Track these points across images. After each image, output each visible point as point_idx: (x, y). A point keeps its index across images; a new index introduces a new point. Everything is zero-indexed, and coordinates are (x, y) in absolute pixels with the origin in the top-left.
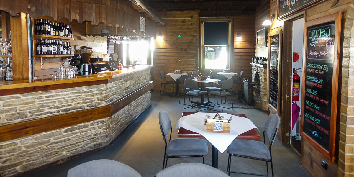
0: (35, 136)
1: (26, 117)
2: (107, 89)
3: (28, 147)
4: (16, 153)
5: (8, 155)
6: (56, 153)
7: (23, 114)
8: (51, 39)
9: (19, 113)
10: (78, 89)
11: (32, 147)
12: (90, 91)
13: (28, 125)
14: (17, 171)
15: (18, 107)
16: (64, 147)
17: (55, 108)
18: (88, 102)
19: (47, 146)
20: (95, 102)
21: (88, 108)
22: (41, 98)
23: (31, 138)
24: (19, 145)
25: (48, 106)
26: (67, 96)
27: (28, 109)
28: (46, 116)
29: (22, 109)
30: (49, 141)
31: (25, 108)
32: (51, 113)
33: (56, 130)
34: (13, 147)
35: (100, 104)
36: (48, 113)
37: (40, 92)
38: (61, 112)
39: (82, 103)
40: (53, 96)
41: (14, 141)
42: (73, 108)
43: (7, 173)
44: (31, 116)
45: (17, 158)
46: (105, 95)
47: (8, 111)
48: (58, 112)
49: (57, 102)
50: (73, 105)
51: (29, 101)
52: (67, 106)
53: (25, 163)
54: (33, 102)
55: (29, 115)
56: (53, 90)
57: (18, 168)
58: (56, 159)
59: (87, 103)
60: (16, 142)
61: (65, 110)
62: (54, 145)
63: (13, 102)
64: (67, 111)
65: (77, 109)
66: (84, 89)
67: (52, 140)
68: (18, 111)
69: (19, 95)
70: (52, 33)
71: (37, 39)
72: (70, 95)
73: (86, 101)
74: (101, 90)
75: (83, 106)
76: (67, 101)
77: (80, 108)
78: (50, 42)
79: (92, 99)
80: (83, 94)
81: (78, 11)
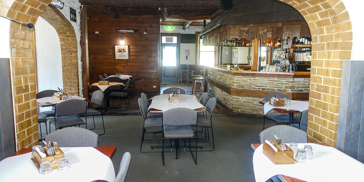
0: (248, 98)
1: (244, 87)
2: (293, 82)
3: (243, 102)
4: (239, 103)
5: (236, 102)
6: (257, 110)
7: (243, 86)
8: (305, 48)
9: (241, 85)
10: (271, 79)
11: (245, 103)
12: (279, 81)
13: (242, 91)
14: (239, 111)
15: (241, 82)
16: (261, 109)
17: (257, 86)
18: (278, 88)
19: (252, 105)
20: (283, 88)
21: (277, 91)
22: (251, 80)
23: (245, 98)
24: (240, 100)
25: (254, 84)
26: (265, 81)
27: (245, 84)
28: (253, 89)
29: (242, 83)
30: (253, 103)
31: (244, 83)
32: (255, 88)
33: (257, 98)
34: (238, 100)
35: (286, 90)
36: (253, 88)
37: (250, 77)
38: (260, 89)
39: (273, 87)
40: (256, 80)
41: (238, 97)
42: (268, 89)
43: (235, 110)
44: (246, 87)
45: (239, 105)
46: (291, 85)
47: (237, 83)
48: (259, 89)
49: (259, 84)
50: (268, 87)
51: (245, 80)
52: (265, 87)
53: (242, 109)
54: (247, 81)
55: (245, 87)
56: (257, 77)
57: (239, 110)
58: (257, 113)
59: (276, 88)
60: (240, 98)
61: (263, 89)
62: (256, 106)
63: (239, 79)
64: (264, 90)
65: (270, 90)
66: (276, 79)
67: (255, 103)
68: (241, 84)
69: (241, 77)
70: (306, 43)
71: (295, 48)
72: (266, 81)
73: (276, 86)
74: (288, 81)
75: (274, 89)
76: (264, 84)
77: (272, 90)
78: (304, 50)
79: (281, 86)
80: (275, 82)
81: (271, 33)
